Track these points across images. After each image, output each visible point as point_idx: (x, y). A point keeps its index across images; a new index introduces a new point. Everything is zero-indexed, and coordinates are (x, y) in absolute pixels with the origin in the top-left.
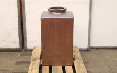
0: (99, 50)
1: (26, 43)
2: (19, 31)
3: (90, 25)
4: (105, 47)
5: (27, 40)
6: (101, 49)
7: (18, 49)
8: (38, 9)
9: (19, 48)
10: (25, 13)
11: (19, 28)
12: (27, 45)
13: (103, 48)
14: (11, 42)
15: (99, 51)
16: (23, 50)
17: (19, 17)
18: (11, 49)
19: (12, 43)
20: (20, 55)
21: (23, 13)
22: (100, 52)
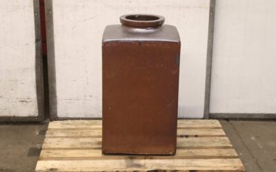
0: (231, 121)
1: (55, 103)
2: (37, 73)
3: (211, 61)
4: (246, 114)
5: (55, 97)
6: (235, 119)
7: (35, 117)
8: (85, 20)
9: (37, 115)
10: (52, 31)
11: (37, 68)
12: (56, 109)
13: (242, 117)
14: (18, 100)
15: (231, 124)
16: (45, 119)
17: (37, 41)
18: (18, 117)
19: (20, 103)
20: (40, 133)
21: (48, 31)
22: (234, 128)
